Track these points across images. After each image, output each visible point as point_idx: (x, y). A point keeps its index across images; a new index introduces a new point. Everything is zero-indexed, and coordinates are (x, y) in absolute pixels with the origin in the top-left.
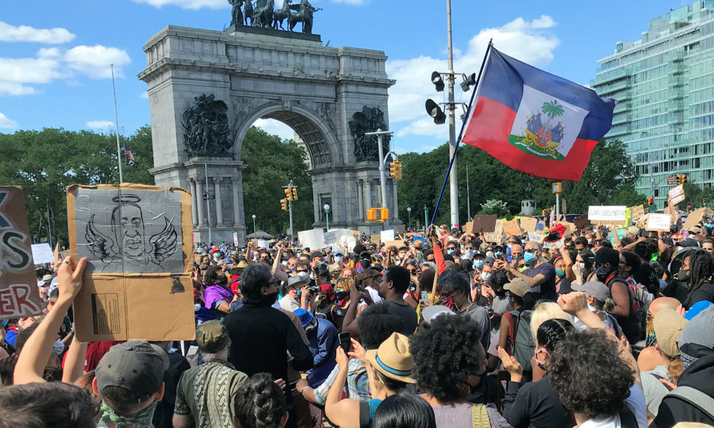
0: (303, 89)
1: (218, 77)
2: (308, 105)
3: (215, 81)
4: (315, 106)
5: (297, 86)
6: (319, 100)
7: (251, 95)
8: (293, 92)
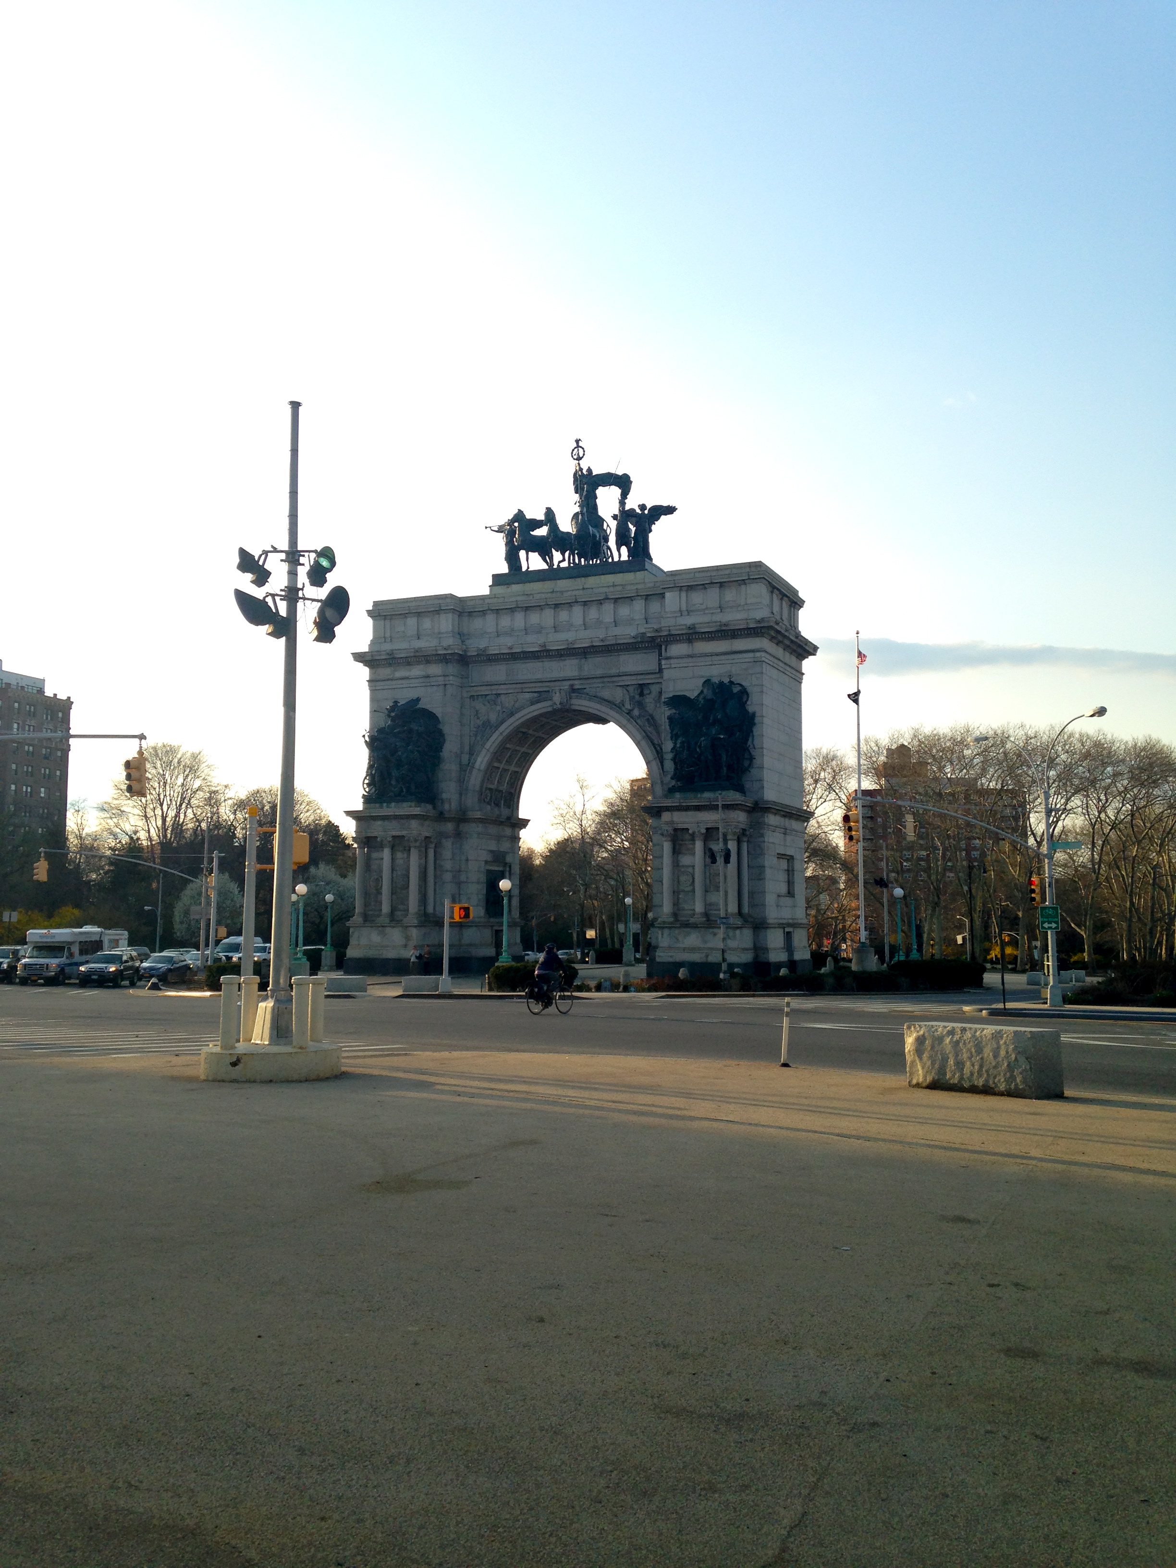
0: (594, 666)
1: (435, 669)
2: (606, 694)
3: (428, 677)
4: (619, 695)
5: (583, 660)
6: (628, 681)
7: (502, 689)
8: (575, 673)
